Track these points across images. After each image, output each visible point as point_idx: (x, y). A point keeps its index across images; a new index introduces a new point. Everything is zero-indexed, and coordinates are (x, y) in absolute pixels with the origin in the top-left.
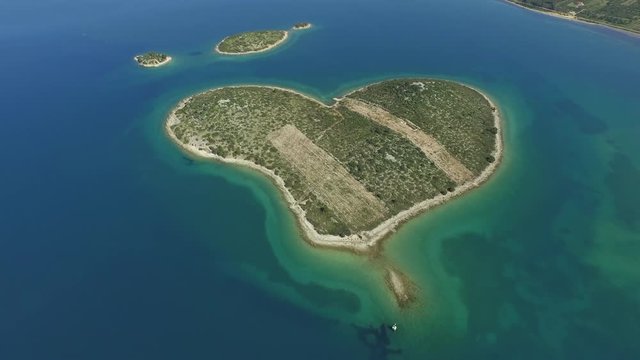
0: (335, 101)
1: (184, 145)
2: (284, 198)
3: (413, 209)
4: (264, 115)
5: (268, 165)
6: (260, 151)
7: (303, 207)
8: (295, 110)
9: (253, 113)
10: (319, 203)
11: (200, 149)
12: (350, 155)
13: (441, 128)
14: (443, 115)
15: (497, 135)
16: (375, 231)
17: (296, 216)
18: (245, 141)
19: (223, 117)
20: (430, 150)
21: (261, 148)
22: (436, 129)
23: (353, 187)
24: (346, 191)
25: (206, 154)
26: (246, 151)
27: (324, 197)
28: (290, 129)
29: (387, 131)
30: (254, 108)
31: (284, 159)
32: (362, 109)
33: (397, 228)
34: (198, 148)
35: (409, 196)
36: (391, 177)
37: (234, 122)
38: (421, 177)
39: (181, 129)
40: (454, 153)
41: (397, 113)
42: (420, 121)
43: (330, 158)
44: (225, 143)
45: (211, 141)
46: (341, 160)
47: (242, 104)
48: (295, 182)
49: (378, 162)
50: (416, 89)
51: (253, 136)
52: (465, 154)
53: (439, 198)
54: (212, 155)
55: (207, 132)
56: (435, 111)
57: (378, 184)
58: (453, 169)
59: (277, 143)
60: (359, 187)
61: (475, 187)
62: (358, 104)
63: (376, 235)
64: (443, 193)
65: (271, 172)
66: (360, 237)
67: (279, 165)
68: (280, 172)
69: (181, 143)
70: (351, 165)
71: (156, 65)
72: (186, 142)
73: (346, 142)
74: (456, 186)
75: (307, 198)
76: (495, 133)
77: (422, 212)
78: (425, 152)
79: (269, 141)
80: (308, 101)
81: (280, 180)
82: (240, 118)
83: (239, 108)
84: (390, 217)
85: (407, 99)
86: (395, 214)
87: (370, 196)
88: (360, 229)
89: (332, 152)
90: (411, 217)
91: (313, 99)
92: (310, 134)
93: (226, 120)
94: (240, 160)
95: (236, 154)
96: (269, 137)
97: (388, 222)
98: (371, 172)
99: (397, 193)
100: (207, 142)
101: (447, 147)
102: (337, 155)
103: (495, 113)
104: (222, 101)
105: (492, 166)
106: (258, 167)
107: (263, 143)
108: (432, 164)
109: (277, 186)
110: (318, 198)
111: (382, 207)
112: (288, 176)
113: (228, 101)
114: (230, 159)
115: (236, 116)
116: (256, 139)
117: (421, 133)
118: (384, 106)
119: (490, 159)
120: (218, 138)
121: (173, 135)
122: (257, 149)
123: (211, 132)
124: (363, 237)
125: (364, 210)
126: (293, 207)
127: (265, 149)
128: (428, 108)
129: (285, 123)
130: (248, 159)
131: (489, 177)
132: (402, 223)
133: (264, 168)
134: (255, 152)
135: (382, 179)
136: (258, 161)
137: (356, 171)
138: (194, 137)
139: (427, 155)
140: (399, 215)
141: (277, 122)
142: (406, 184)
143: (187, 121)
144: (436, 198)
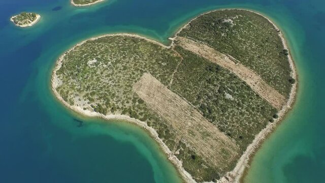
0: (171, 41)
1: (72, 107)
2: (161, 149)
3: (255, 142)
4: (125, 68)
5: (141, 117)
6: (130, 104)
7: (179, 157)
8: (146, 57)
9: (117, 69)
10: (189, 152)
11: (85, 109)
12: (199, 98)
13: (253, 59)
14: (251, 46)
15: (288, 56)
16: (236, 169)
17: (175, 166)
18: (118, 97)
19: (95, 78)
20: (252, 81)
21: (131, 102)
22: (250, 60)
23: (209, 130)
24: (206, 135)
25: (90, 113)
26: (121, 106)
27: (191, 144)
28: (147, 77)
29: (218, 68)
30: (116, 63)
31: (151, 109)
32: (192, 47)
33: (249, 163)
34: (83, 109)
35: (250, 130)
36: (234, 115)
37: (105, 80)
38: (253, 109)
39: (65, 91)
40: (268, 81)
41: (220, 49)
42: (238, 55)
43: (185, 103)
44: (102, 100)
45: (92, 100)
46: (194, 104)
47: (106, 62)
48: (165, 132)
49: (221, 102)
50: (227, 25)
51: (122, 90)
52: (275, 80)
53: (270, 125)
54: (95, 114)
55: (85, 92)
56: (244, 43)
57: (226, 123)
58: (271, 96)
59: (142, 94)
60: (213, 129)
61: (289, 110)
62: (188, 42)
63: (237, 174)
64: (271, 121)
65: (144, 124)
66: (227, 179)
67: (149, 116)
68: (151, 124)
69: (67, 104)
70: (202, 108)
71: (30, 25)
72: (72, 103)
73: (191, 84)
74: (277, 112)
75: (178, 147)
76: (287, 54)
77: (261, 142)
78: (249, 84)
79: (135, 94)
80: (152, 44)
81: (153, 132)
82: (108, 76)
83: (105, 66)
84: (242, 154)
85: (223, 35)
86: (245, 150)
87: (223, 136)
88: (225, 170)
89: (185, 97)
90: (256, 150)
91: (155, 42)
92: (163, 80)
93: (98, 80)
94: (118, 116)
95: (113, 110)
96: (134, 89)
97: (242, 158)
98: (218, 112)
99: (241, 129)
100: (88, 101)
101: (262, 77)
102: (189, 99)
103: (280, 35)
104: (90, 62)
105: (294, 86)
106: (133, 120)
107: (131, 96)
108: (257, 95)
109: (153, 137)
110: (187, 146)
111: (234, 145)
112: (158, 126)
113: (95, 61)
114: (110, 116)
115: (104, 75)
116: (125, 93)
117: (241, 65)
118: (208, 42)
119: (291, 81)
120: (95, 97)
121: (60, 98)
122: (128, 102)
123: (89, 92)
124: (229, 178)
125: (223, 150)
126: (171, 158)
127: (134, 101)
128: (240, 41)
129: (142, 72)
130: (124, 113)
131: (295, 97)
132: (252, 156)
133: (137, 120)
134: (127, 105)
135: (228, 118)
136: (133, 115)
137: (208, 113)
138: (77, 98)
139: (252, 87)
140: (248, 150)
141: (136, 73)
142: (245, 118)
143: (67, 83)
144: (267, 127)
